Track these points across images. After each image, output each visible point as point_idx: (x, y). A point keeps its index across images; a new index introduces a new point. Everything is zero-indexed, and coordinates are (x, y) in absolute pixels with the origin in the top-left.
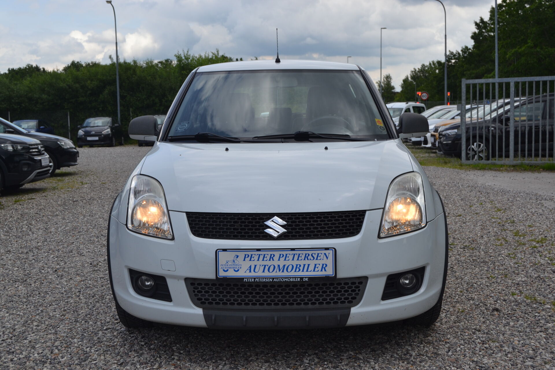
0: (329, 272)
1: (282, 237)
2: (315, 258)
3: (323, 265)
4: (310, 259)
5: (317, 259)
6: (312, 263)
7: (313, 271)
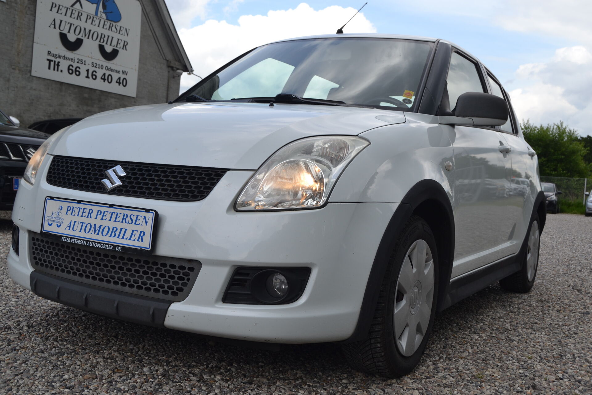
0: (146, 244)
1: (116, 191)
2: (134, 222)
3: (141, 232)
4: (128, 223)
5: (135, 224)
6: (130, 227)
7: (128, 238)
